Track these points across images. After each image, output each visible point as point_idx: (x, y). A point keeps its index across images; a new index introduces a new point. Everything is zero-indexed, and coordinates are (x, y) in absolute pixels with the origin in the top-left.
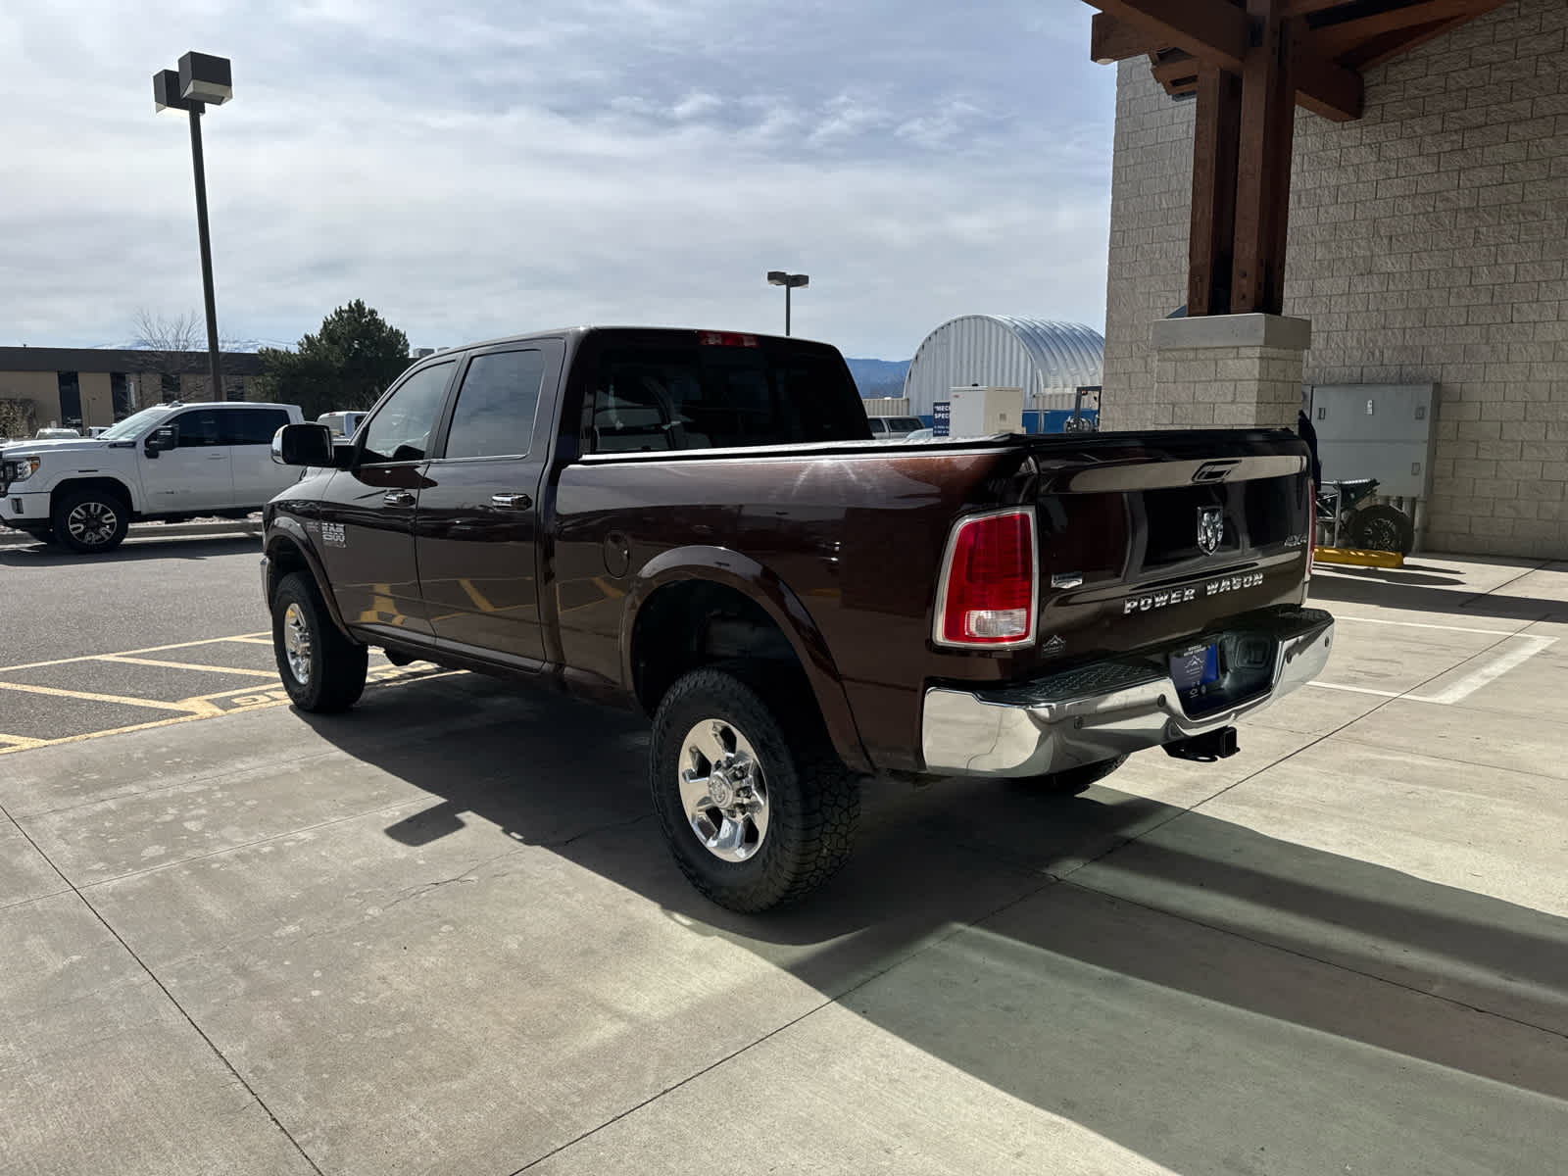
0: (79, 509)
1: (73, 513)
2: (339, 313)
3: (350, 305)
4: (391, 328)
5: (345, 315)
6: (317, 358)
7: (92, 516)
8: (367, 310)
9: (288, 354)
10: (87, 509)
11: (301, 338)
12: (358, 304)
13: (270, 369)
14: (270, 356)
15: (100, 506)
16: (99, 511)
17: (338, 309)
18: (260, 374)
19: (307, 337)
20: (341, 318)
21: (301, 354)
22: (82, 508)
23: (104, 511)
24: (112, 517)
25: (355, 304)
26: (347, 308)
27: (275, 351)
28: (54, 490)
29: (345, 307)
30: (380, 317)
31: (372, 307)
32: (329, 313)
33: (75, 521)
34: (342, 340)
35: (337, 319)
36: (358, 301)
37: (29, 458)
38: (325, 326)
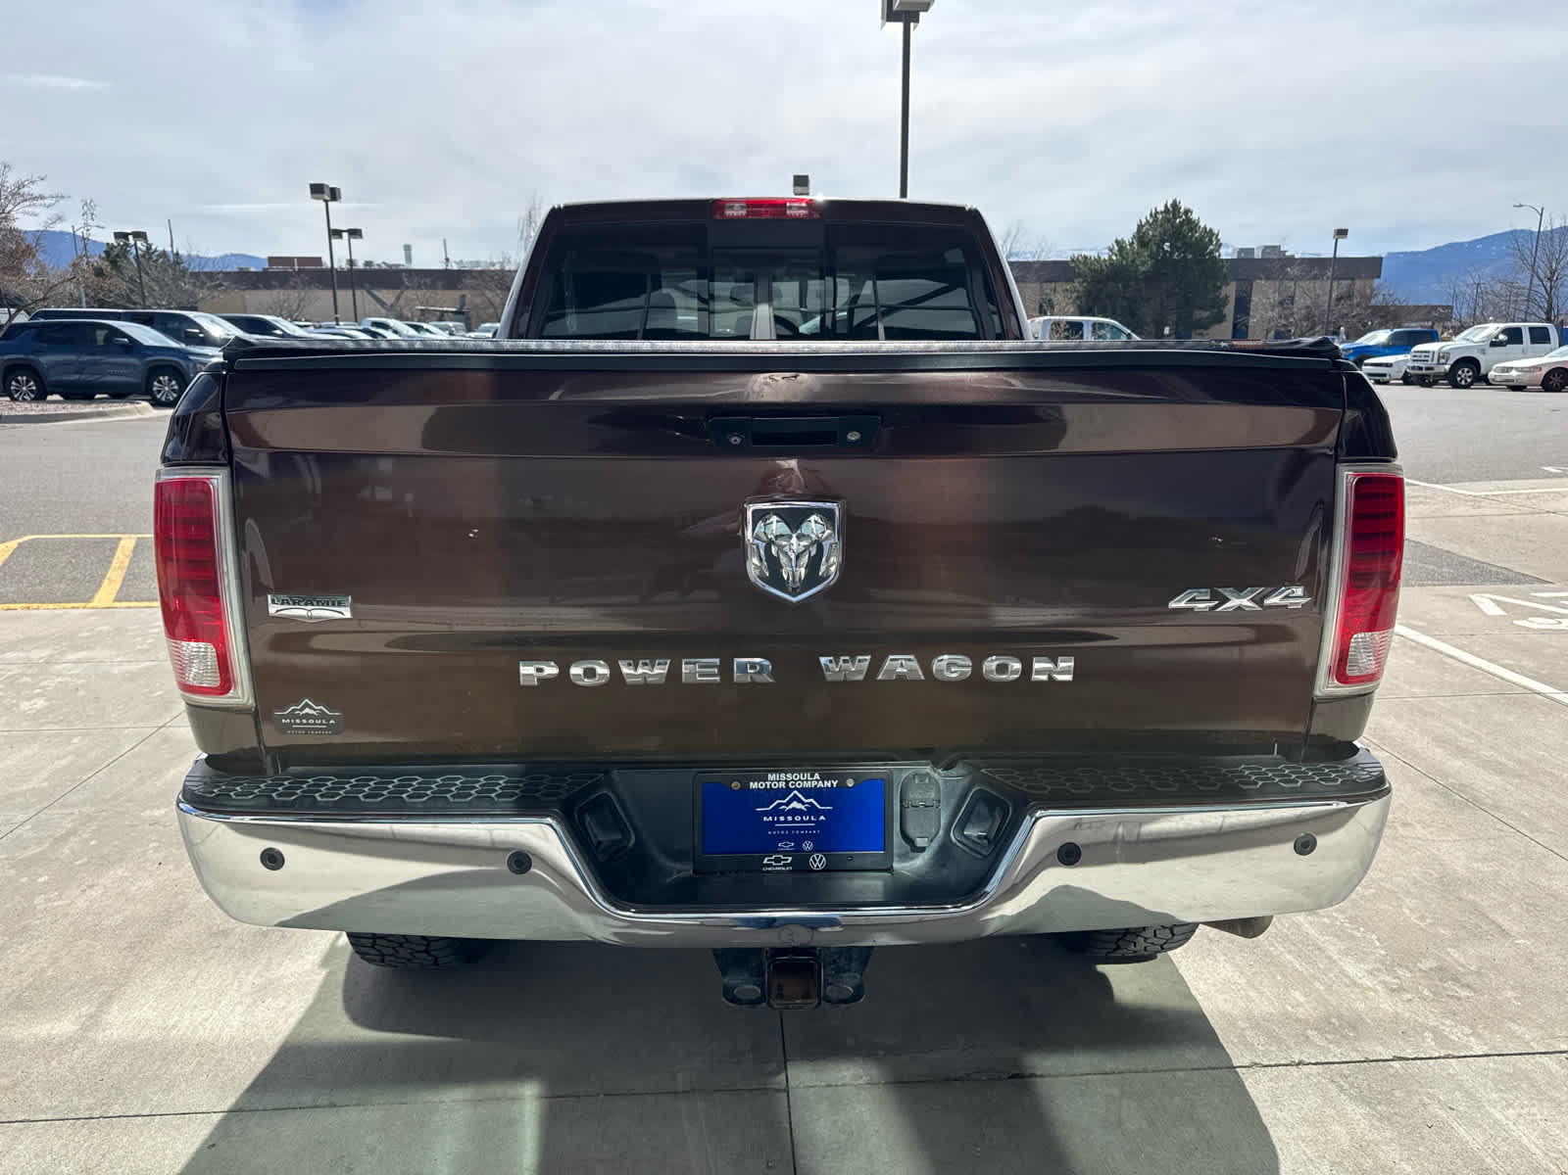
2: (1155, 215)
3: (1166, 206)
4: (1205, 228)
5: (1160, 217)
6: (1124, 262)
8: (1182, 210)
9: (1098, 260)
11: (1111, 242)
12: (1175, 205)
13: (1079, 275)
14: (1080, 262)
17: (1154, 211)
18: (1070, 280)
19: (1117, 241)
20: (1156, 220)
21: (1110, 258)
25: (1172, 205)
26: (1163, 209)
27: (1086, 257)
29: (1161, 208)
30: (1194, 217)
31: (1188, 206)
32: (1144, 216)
34: (1152, 243)
35: (1151, 221)
36: (1175, 202)
38: (1139, 230)
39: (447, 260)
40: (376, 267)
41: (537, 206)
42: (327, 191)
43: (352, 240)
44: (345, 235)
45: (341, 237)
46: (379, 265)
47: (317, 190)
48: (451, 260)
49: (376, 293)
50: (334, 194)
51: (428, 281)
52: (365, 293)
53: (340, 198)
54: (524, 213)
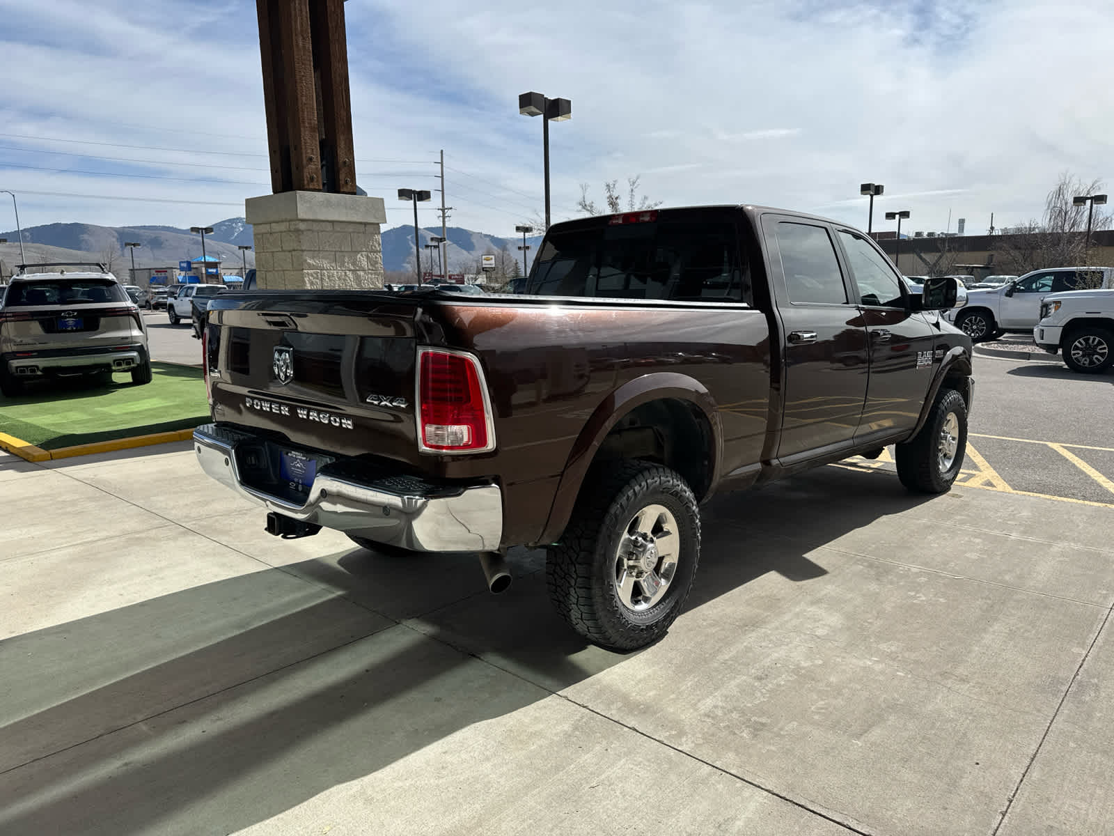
0: (1081, 340)
1: (1076, 343)
7: (1090, 346)
10: (1087, 340)
15: (1097, 339)
16: (1095, 343)
22: (1083, 340)
23: (1100, 343)
24: (1105, 348)
28: (1066, 325)
33: (1076, 348)
37: (1054, 302)
39: (992, 228)
40: (937, 237)
41: (1067, 182)
42: (872, 188)
43: (902, 220)
44: (897, 216)
45: (894, 218)
46: (939, 235)
47: (866, 188)
48: (996, 228)
49: (922, 255)
50: (878, 190)
51: (957, 246)
52: (916, 256)
53: (883, 192)
54: (1055, 188)
